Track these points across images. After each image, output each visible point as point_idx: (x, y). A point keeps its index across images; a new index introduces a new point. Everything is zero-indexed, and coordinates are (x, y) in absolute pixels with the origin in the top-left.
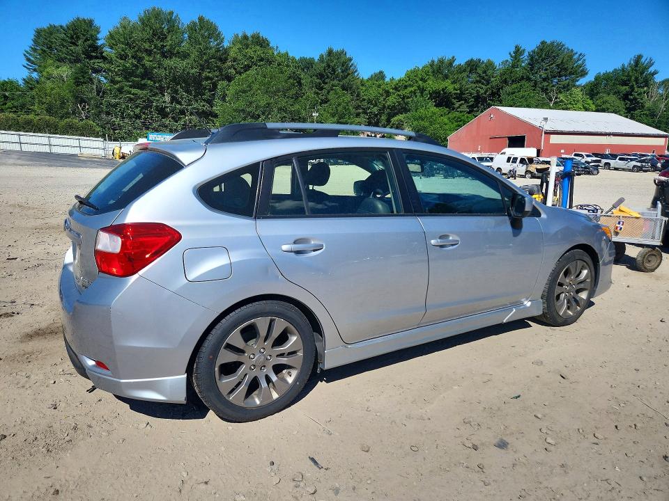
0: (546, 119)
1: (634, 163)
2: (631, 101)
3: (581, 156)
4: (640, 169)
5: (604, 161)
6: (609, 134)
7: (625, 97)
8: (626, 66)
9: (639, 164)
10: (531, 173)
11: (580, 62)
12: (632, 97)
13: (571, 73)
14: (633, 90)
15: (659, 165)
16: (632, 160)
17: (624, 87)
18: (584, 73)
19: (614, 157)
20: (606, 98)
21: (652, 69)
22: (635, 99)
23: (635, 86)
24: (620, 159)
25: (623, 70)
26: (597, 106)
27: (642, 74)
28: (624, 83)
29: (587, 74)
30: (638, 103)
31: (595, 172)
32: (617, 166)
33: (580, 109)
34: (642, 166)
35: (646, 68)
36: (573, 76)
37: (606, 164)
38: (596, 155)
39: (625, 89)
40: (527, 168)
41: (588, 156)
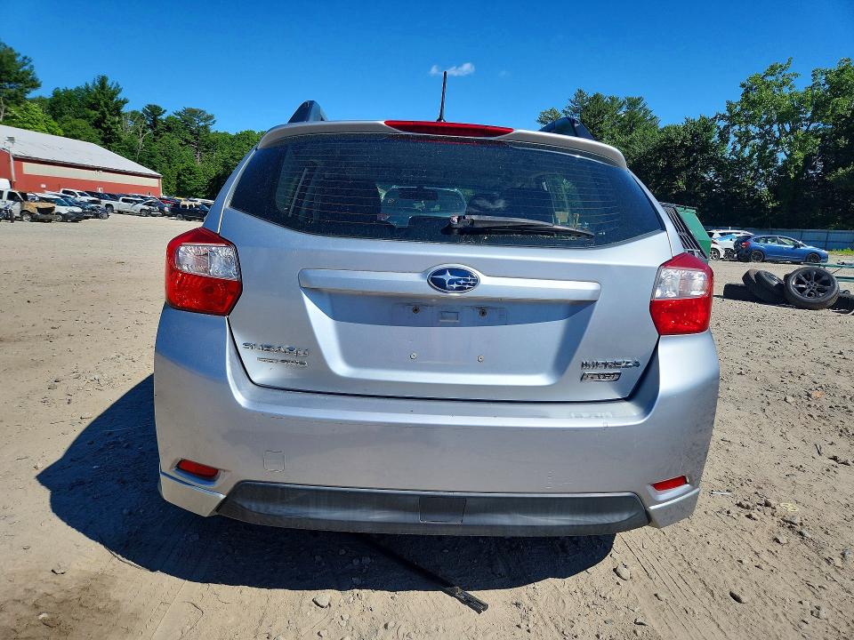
0: (11, 139)
1: (140, 206)
2: (105, 130)
3: (73, 194)
4: (149, 213)
5: (104, 202)
6: (98, 169)
7: (98, 124)
8: (90, 85)
9: (147, 208)
10: (30, 214)
11: (26, 68)
12: (105, 126)
13: (17, 81)
14: (105, 117)
15: (166, 209)
16: (137, 202)
17: (94, 112)
18: (35, 84)
19: (115, 198)
20: (75, 122)
21: (121, 96)
22: (110, 129)
23: (107, 113)
24: (124, 200)
25: (87, 89)
26: (64, 130)
27: (112, 99)
28: (93, 107)
29: (39, 85)
30: (113, 134)
31: (105, 215)
32: (121, 209)
33: (43, 131)
34: (150, 211)
35: (115, 93)
36: (21, 85)
37: (107, 205)
38: (92, 194)
39: (95, 115)
40: (22, 206)
41: (82, 194)
